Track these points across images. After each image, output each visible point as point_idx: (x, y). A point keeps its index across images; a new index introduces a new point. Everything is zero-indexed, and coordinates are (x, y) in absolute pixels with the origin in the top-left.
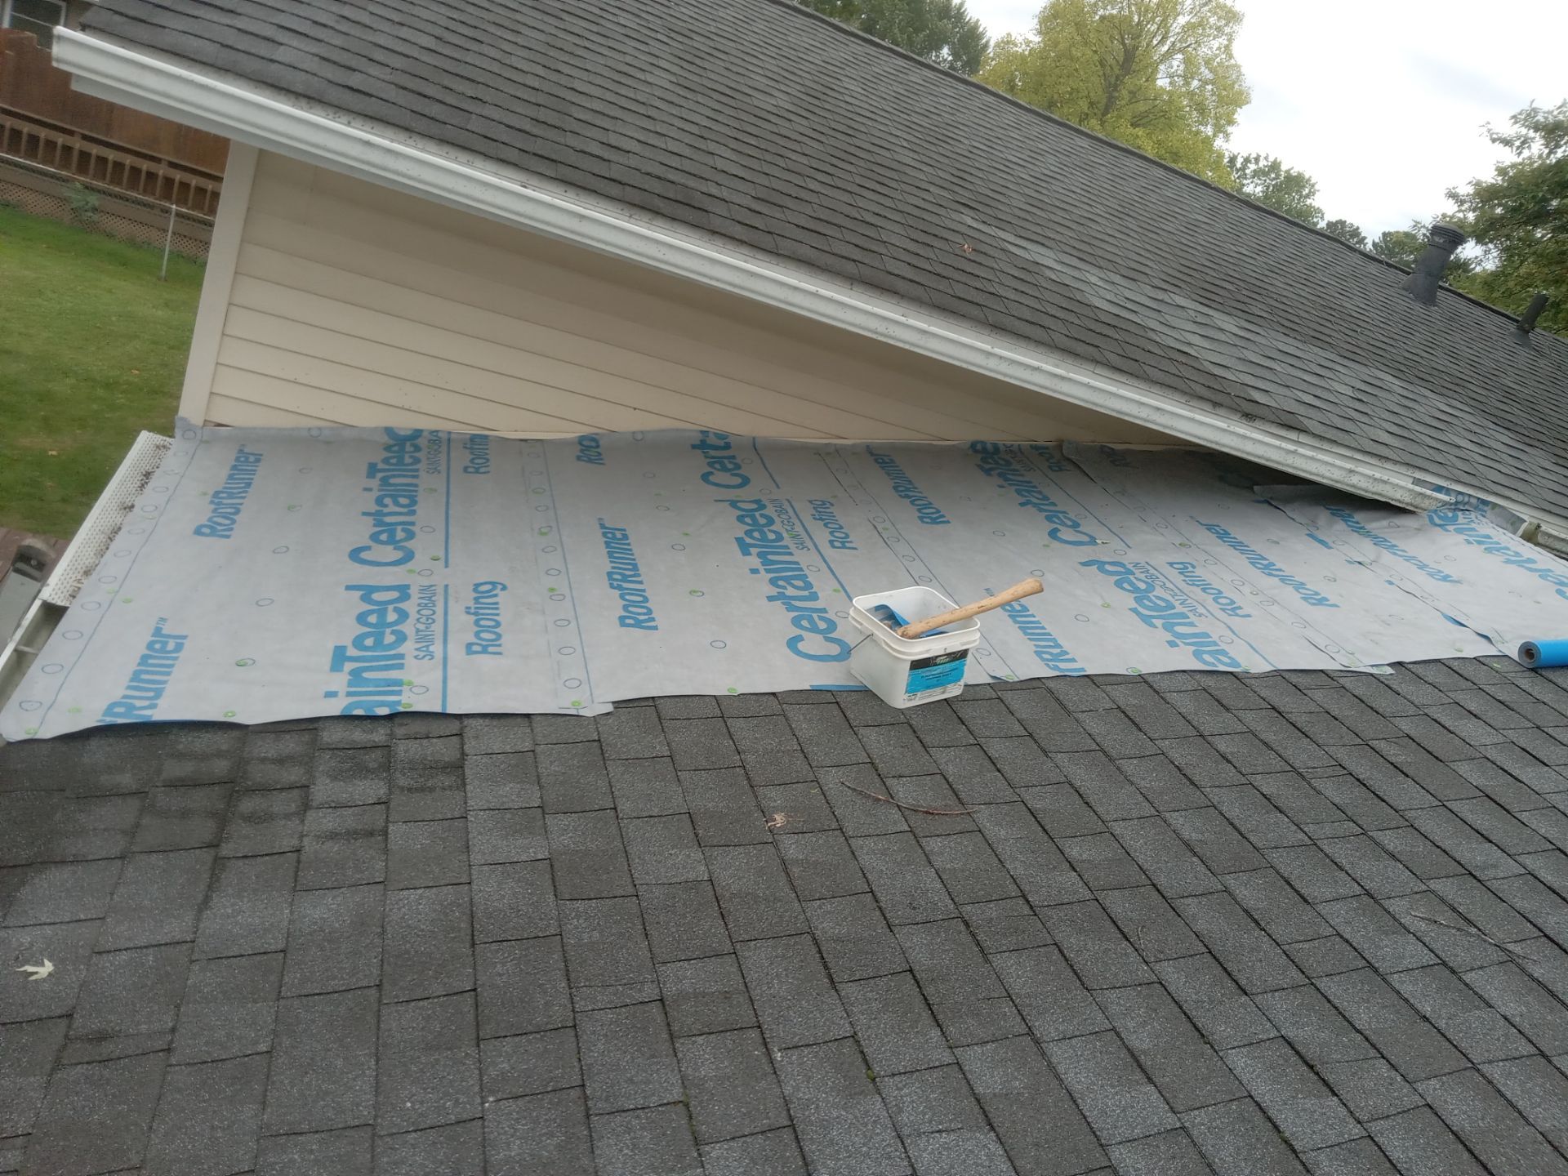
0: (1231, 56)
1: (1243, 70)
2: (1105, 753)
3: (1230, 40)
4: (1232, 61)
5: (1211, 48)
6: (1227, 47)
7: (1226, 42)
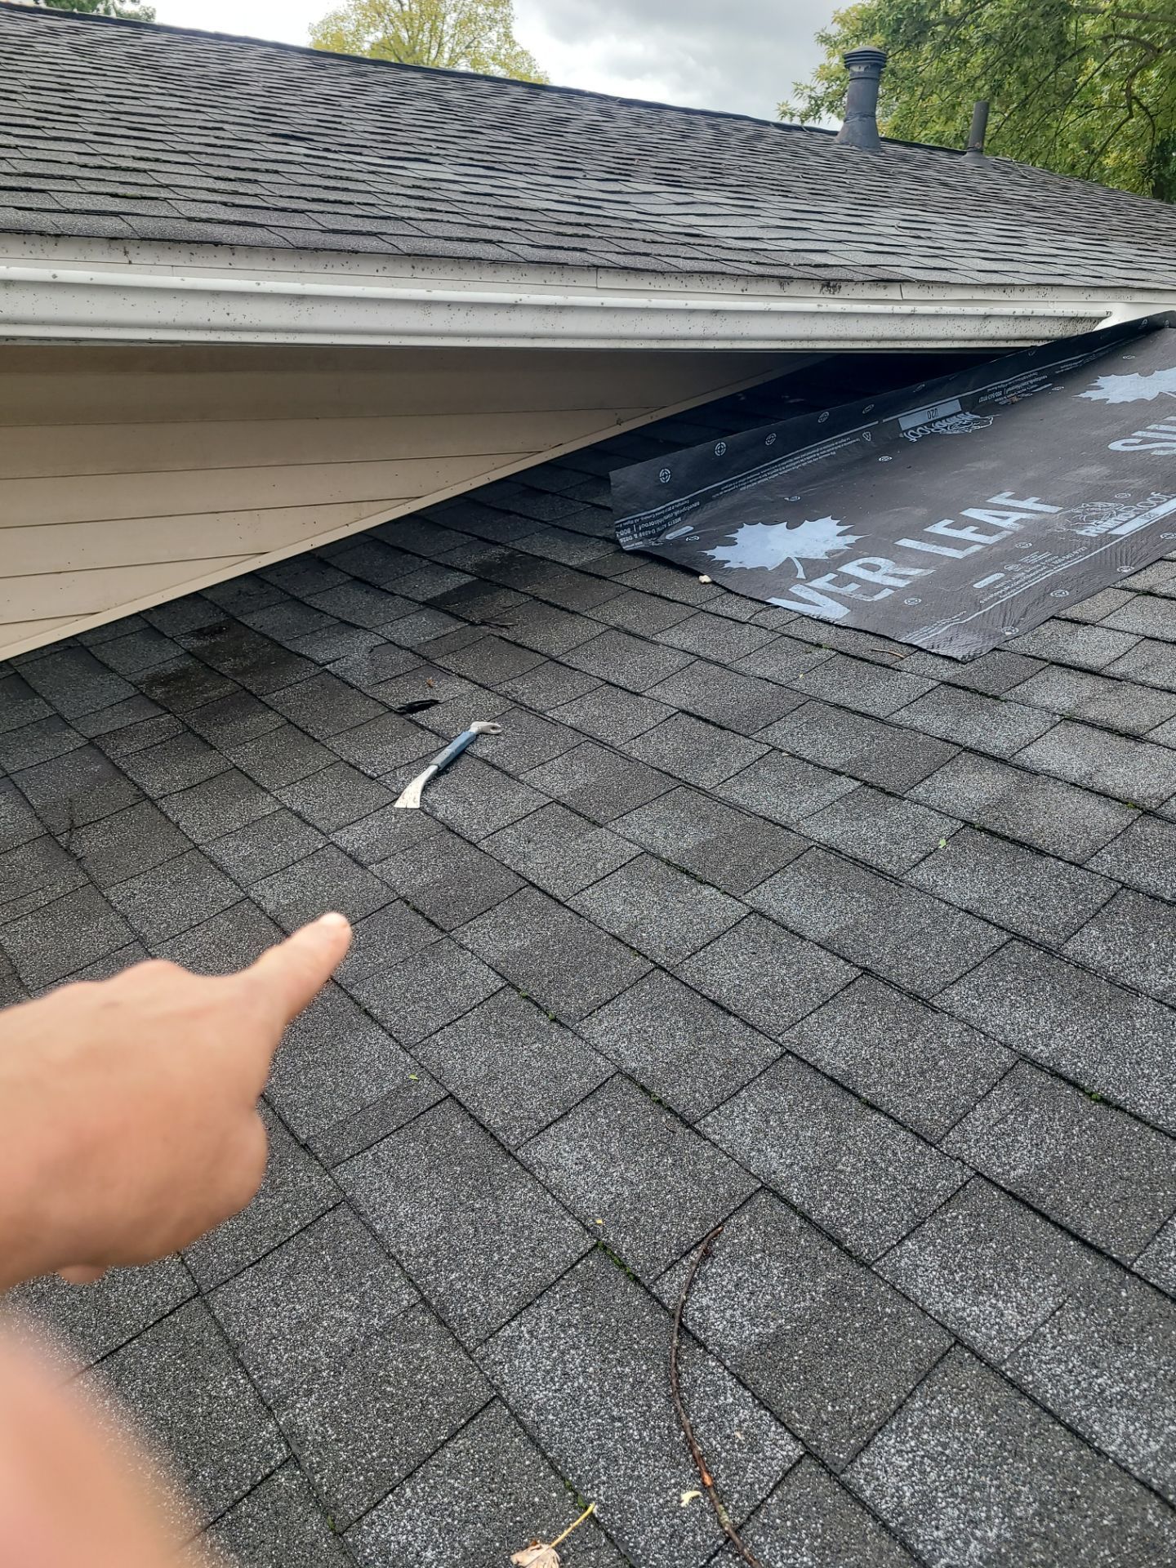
0: (513, 43)
1: (531, 54)
2: (1026, 940)
3: (507, 27)
4: (518, 49)
5: (491, 42)
6: (507, 35)
7: (502, 30)
